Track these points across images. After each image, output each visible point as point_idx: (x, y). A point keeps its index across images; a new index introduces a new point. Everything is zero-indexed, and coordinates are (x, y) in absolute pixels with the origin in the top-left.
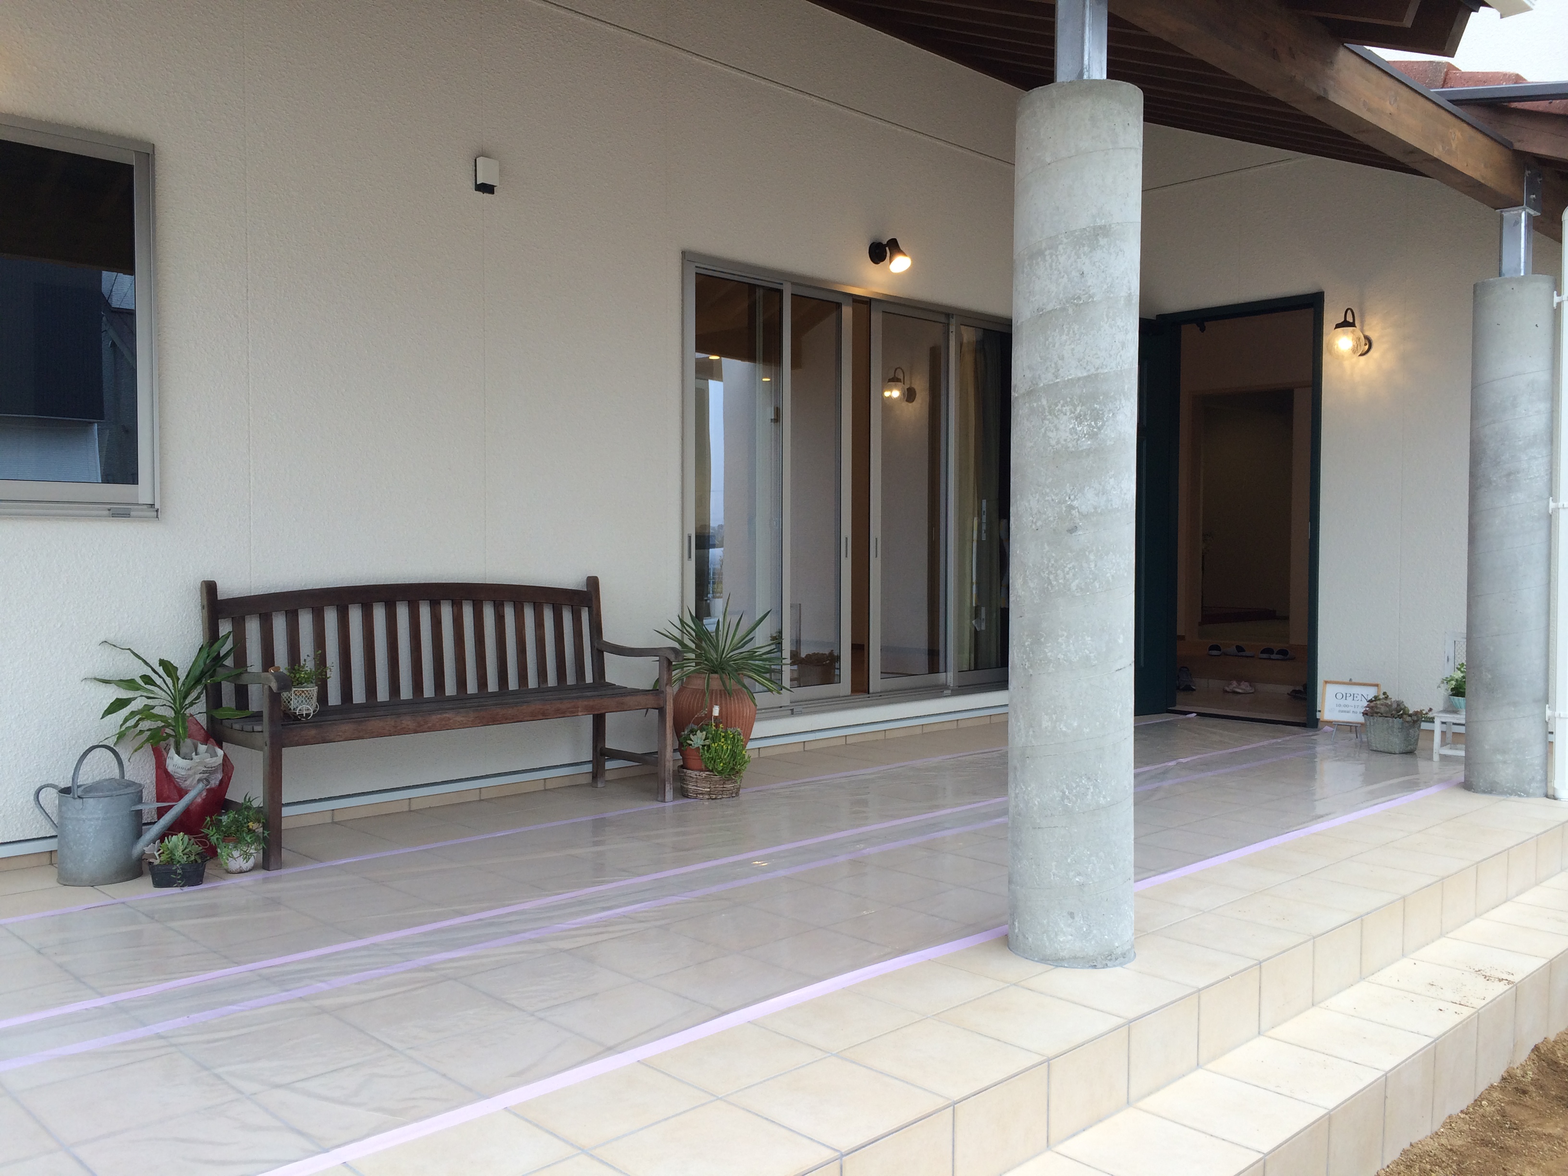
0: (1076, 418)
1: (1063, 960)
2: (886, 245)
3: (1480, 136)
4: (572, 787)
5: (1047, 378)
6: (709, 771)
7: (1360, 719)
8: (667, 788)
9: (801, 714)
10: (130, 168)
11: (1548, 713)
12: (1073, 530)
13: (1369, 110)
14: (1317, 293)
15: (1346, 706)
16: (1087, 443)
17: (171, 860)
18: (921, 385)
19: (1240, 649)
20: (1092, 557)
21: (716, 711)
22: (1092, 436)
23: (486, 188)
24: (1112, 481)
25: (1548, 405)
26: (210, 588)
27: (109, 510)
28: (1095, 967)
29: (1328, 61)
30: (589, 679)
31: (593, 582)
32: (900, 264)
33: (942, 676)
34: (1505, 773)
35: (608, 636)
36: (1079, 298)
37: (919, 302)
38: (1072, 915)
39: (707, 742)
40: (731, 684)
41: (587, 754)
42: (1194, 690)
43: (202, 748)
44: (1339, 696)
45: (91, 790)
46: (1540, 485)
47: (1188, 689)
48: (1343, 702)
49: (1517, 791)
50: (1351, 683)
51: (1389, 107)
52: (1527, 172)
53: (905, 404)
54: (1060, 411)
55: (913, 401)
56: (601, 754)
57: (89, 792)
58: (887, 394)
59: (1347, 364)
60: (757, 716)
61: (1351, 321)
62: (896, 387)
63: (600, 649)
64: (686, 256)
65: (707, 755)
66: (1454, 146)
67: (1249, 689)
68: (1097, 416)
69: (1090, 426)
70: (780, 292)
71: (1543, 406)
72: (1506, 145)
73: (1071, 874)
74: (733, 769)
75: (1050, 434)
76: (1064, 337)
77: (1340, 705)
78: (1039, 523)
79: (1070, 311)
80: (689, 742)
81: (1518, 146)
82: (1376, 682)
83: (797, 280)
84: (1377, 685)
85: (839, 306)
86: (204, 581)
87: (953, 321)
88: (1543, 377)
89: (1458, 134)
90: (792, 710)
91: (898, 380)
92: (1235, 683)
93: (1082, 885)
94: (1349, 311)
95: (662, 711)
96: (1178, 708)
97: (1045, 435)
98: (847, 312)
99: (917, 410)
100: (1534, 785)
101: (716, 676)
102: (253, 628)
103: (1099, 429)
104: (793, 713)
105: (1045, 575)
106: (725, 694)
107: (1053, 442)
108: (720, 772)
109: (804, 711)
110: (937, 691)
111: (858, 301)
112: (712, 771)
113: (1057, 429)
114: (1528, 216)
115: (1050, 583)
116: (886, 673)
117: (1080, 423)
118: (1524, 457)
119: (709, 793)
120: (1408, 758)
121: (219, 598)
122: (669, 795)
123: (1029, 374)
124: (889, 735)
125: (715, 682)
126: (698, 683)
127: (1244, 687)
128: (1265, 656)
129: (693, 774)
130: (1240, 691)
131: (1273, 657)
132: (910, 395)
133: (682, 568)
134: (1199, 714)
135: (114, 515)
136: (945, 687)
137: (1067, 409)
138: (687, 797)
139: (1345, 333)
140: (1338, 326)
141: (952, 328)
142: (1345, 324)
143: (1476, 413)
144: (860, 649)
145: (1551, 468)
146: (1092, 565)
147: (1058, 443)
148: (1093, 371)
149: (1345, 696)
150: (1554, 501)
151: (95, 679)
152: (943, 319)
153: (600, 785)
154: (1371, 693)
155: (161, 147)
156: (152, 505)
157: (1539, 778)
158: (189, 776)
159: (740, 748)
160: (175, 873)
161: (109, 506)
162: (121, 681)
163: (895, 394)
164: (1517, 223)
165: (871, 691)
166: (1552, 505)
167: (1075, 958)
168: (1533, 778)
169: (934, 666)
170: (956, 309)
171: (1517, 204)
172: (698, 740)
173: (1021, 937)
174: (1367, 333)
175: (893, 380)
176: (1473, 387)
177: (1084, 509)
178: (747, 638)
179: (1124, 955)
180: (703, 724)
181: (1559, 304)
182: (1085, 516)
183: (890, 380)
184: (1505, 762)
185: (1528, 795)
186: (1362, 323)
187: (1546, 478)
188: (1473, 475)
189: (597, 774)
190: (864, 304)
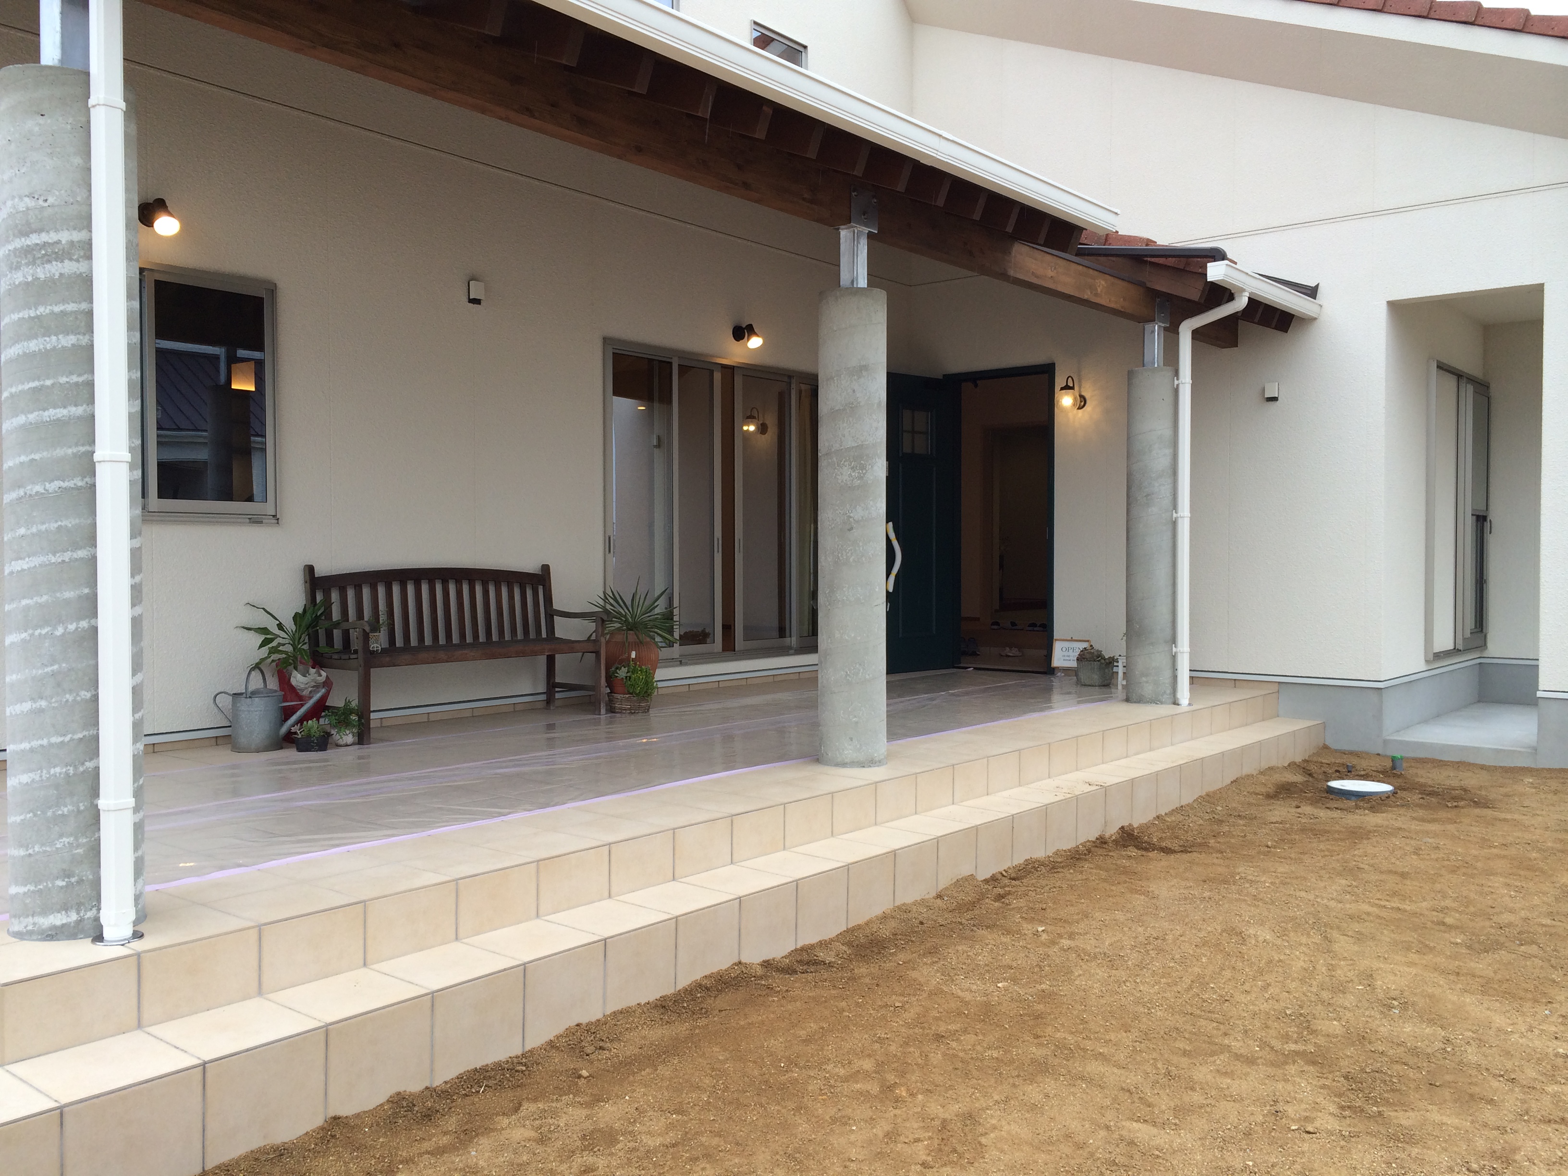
0: (852, 468)
1: (846, 764)
2: (745, 328)
3: (1120, 282)
4: (530, 710)
5: (836, 446)
6: (630, 694)
7: (1074, 664)
8: (602, 706)
9: (686, 664)
10: (262, 299)
11: (1174, 650)
12: (850, 529)
13: (1037, 277)
14: (1049, 364)
15: (1069, 656)
16: (857, 482)
17: (309, 736)
18: (771, 420)
19: (1013, 624)
20: (861, 544)
21: (633, 655)
22: (860, 478)
23: (476, 301)
24: (871, 503)
25: (1171, 450)
26: (310, 569)
27: (249, 519)
28: (864, 767)
29: (1007, 251)
30: (544, 635)
31: (546, 568)
32: (755, 342)
33: (788, 640)
34: (1148, 689)
35: (556, 606)
36: (852, 404)
37: (769, 367)
38: (851, 739)
39: (629, 675)
40: (643, 637)
41: (542, 688)
42: (978, 655)
43: (312, 671)
44: (1064, 649)
45: (254, 694)
46: (1167, 502)
47: (974, 654)
48: (1066, 653)
49: (1155, 701)
50: (1072, 640)
51: (1050, 273)
52: (1158, 300)
53: (759, 435)
54: (843, 464)
55: (765, 434)
56: (552, 685)
57: (255, 694)
58: (745, 428)
59: (1070, 415)
60: (659, 665)
61: (1072, 385)
62: (752, 423)
63: (551, 614)
64: (606, 340)
65: (629, 683)
66: (1099, 290)
67: (1018, 653)
68: (863, 467)
69: (859, 473)
70: (671, 363)
71: (1168, 451)
72: (1141, 284)
73: (851, 717)
74: (646, 692)
75: (838, 477)
76: (845, 425)
77: (1064, 656)
78: (833, 525)
79: (848, 411)
80: (616, 675)
81: (1149, 285)
82: (1086, 639)
83: (682, 354)
84: (1088, 641)
85: (712, 372)
86: (306, 566)
87: (794, 381)
88: (1168, 433)
89: (1103, 282)
90: (681, 661)
91: (754, 418)
92: (1008, 649)
93: (857, 723)
94: (1070, 378)
95: (597, 653)
96: (961, 665)
97: (835, 477)
98: (717, 376)
99: (768, 440)
100: (1165, 696)
101: (631, 632)
102: (335, 596)
103: (864, 474)
104: (681, 663)
105: (836, 554)
106: (638, 645)
107: (840, 481)
108: (637, 694)
109: (689, 662)
110: (784, 651)
111: (724, 367)
112: (631, 694)
113: (842, 474)
114: (1159, 327)
115: (839, 558)
116: (746, 639)
117: (854, 471)
118: (1157, 485)
119: (630, 709)
120: (1104, 689)
121: (316, 576)
122: (603, 711)
123: (827, 444)
124: (750, 682)
125: (632, 636)
126: (619, 638)
127: (1014, 652)
128: (1030, 628)
129: (619, 696)
130: (1011, 655)
131: (1035, 629)
132: (763, 429)
133: (605, 559)
134: (975, 668)
135: (253, 523)
136: (790, 648)
137: (846, 463)
138: (614, 712)
139: (1067, 394)
140: (1062, 389)
141: (793, 386)
142: (1067, 387)
143: (1129, 455)
144: (728, 628)
145: (1174, 491)
146: (861, 549)
147: (842, 481)
148: (860, 443)
149: (1068, 649)
150: (1176, 512)
151: (244, 628)
152: (786, 379)
153: (552, 708)
154: (1085, 645)
155: (281, 285)
156: (274, 516)
157: (1168, 692)
158: (306, 688)
159: (651, 678)
160: (313, 742)
161: (250, 517)
162: (259, 628)
163: (752, 428)
164: (1153, 332)
165: (736, 649)
166: (1175, 515)
167: (853, 762)
168: (1165, 692)
169: (782, 632)
170: (794, 371)
171: (1152, 320)
172: (622, 673)
173: (825, 754)
174: (1083, 394)
175: (749, 418)
176: (1128, 438)
177: (856, 518)
178: (652, 608)
179: (880, 762)
180: (626, 662)
181: (1178, 385)
182: (857, 522)
183: (748, 417)
184: (1147, 682)
185: (1162, 703)
186: (1080, 387)
187: (1171, 498)
188: (1128, 496)
189: (550, 700)
190: (729, 371)
